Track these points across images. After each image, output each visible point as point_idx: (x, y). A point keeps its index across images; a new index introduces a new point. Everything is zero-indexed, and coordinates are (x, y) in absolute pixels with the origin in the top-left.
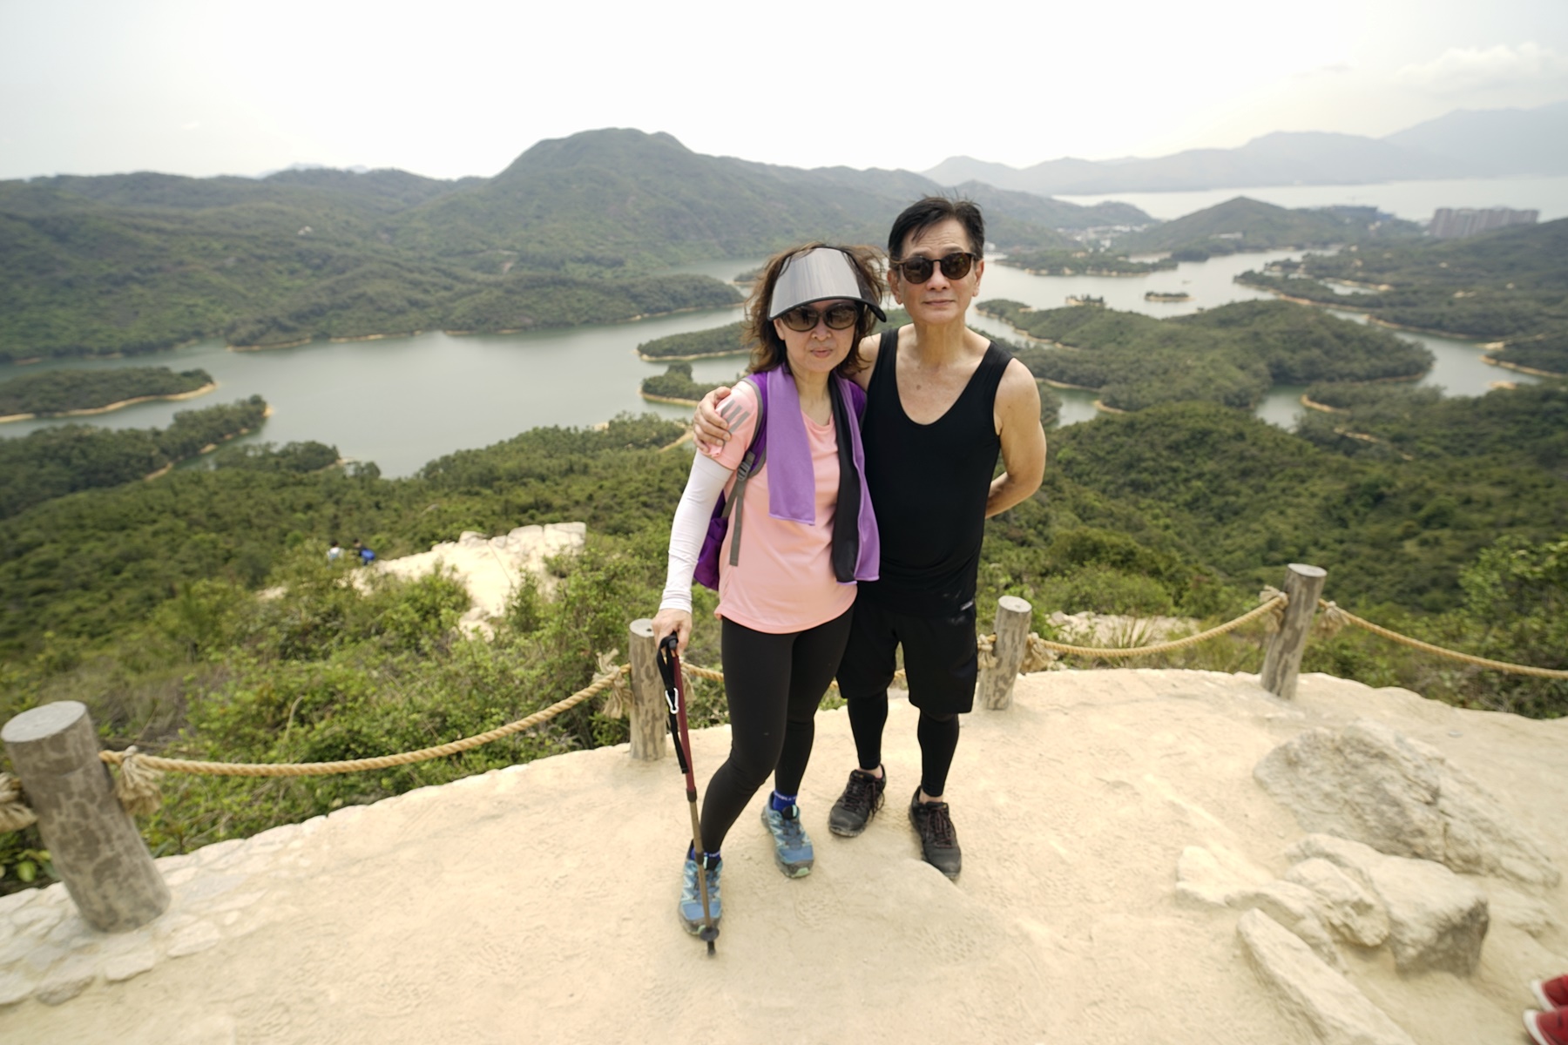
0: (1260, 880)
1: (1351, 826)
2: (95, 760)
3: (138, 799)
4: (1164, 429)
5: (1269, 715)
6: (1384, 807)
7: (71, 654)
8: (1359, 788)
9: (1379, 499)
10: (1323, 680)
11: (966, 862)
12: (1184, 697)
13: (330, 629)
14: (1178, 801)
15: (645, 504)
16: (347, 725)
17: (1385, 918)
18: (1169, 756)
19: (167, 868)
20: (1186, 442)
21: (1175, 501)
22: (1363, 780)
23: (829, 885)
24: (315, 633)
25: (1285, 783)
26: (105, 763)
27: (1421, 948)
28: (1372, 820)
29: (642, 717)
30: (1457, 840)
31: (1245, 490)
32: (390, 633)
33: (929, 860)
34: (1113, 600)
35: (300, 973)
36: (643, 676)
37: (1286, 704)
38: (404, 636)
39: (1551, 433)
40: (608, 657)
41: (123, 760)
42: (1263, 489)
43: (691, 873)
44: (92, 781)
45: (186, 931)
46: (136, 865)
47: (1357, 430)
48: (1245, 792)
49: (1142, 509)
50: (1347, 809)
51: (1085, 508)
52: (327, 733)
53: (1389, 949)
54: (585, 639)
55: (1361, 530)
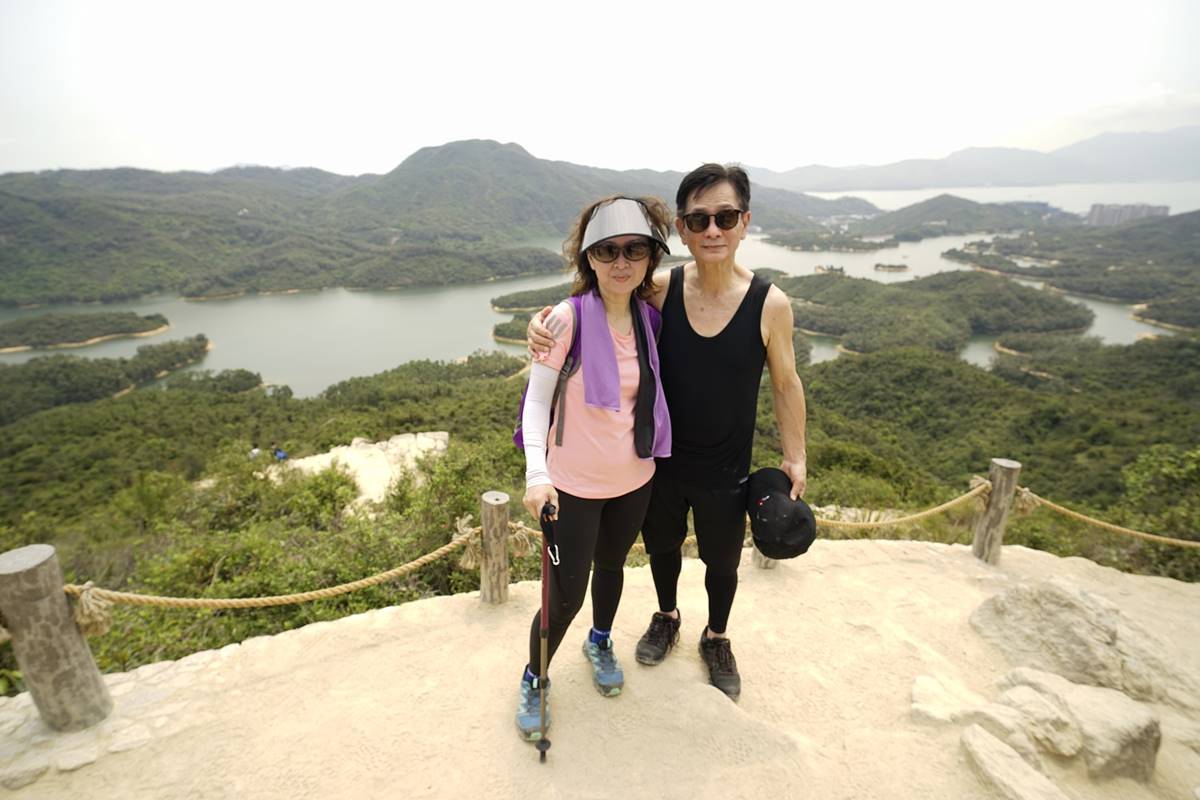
0: (978, 704)
1: (1048, 662)
2: (59, 591)
3: (91, 624)
4: (891, 367)
5: (979, 576)
6: (1073, 646)
7: (48, 528)
8: (1053, 631)
9: (1056, 422)
10: (1021, 551)
11: (744, 687)
12: (912, 561)
13: (249, 510)
14: (910, 640)
15: (494, 420)
16: (259, 579)
17: (1078, 733)
18: (903, 606)
19: (111, 682)
20: (908, 377)
21: (900, 422)
22: (1056, 625)
23: (635, 703)
24: (237, 513)
25: (995, 628)
26: (67, 594)
27: (1108, 758)
28: (1064, 656)
29: (490, 569)
30: (1132, 674)
31: (953, 414)
32: (296, 513)
33: (715, 685)
34: (854, 497)
35: (213, 767)
36: (492, 536)
37: (992, 568)
38: (306, 516)
39: (1186, 373)
40: (465, 521)
41: (82, 591)
42: (967, 413)
43: (525, 691)
44: (57, 608)
45: (124, 732)
46: (87, 678)
47: (1038, 369)
48: (963, 635)
49: (874, 428)
50: (1044, 648)
51: (831, 427)
52: (244, 585)
53: (1083, 759)
54: (446, 514)
55: (1043, 445)
